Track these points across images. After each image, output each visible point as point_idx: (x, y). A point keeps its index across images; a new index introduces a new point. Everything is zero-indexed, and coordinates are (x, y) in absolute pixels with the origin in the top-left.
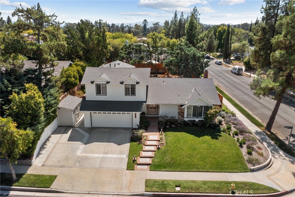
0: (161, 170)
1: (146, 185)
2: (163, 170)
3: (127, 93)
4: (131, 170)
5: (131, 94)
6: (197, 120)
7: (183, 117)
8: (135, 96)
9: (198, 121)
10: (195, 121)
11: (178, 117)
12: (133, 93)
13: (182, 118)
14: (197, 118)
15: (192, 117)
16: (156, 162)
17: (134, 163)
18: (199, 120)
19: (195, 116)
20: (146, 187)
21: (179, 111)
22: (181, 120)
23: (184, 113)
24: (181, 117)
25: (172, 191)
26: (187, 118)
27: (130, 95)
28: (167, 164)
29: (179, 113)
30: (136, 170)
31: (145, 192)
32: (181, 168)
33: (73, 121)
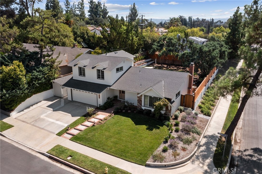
0: (77, 142)
2: (78, 142)
3: (99, 77)
4: (58, 136)
8: (104, 80)
10: (151, 111)
12: (103, 77)
14: (153, 108)
15: (148, 107)
16: (80, 135)
17: (65, 132)
19: (151, 106)
20: (51, 149)
21: (138, 99)
22: (139, 108)
25: (62, 158)
27: (101, 79)
28: (86, 139)
30: (62, 137)
31: (46, 152)
33: (62, 93)
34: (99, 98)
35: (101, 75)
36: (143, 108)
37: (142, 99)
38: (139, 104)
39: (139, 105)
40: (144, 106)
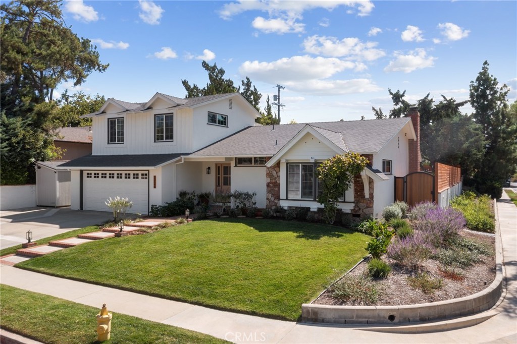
3: (158, 137)
6: (314, 206)
8: (173, 141)
9: (316, 210)
10: (307, 209)
11: (267, 199)
13: (276, 201)
14: (314, 200)
15: (300, 199)
19: (310, 194)
21: (269, 181)
22: (273, 208)
23: (279, 186)
27: (164, 140)
29: (268, 185)
33: (58, 195)
34: (155, 187)
35: (166, 129)
36: (285, 204)
37: (279, 180)
38: (270, 195)
39: (273, 199)
40: (287, 199)
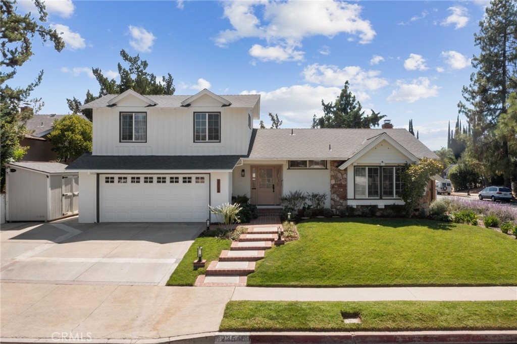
1: (225, 313)
3: (198, 137)
4: (183, 286)
5: (209, 139)
6: (381, 204)
7: (345, 198)
8: (220, 142)
9: (383, 207)
10: (375, 207)
11: (332, 199)
12: (215, 135)
13: (341, 201)
14: (381, 198)
15: (367, 198)
16: (268, 266)
17: (197, 272)
18: (385, 206)
19: (376, 193)
20: (224, 317)
21: (333, 182)
22: (338, 207)
23: (345, 187)
24: (338, 199)
25: (329, 326)
26: (355, 199)
27: (207, 140)
28: (308, 271)
29: (333, 187)
30: (200, 286)
31: (220, 331)
32: (356, 279)
33: (50, 205)
34: (219, 191)
35: (209, 129)
36: (353, 204)
37: (345, 182)
38: (335, 196)
